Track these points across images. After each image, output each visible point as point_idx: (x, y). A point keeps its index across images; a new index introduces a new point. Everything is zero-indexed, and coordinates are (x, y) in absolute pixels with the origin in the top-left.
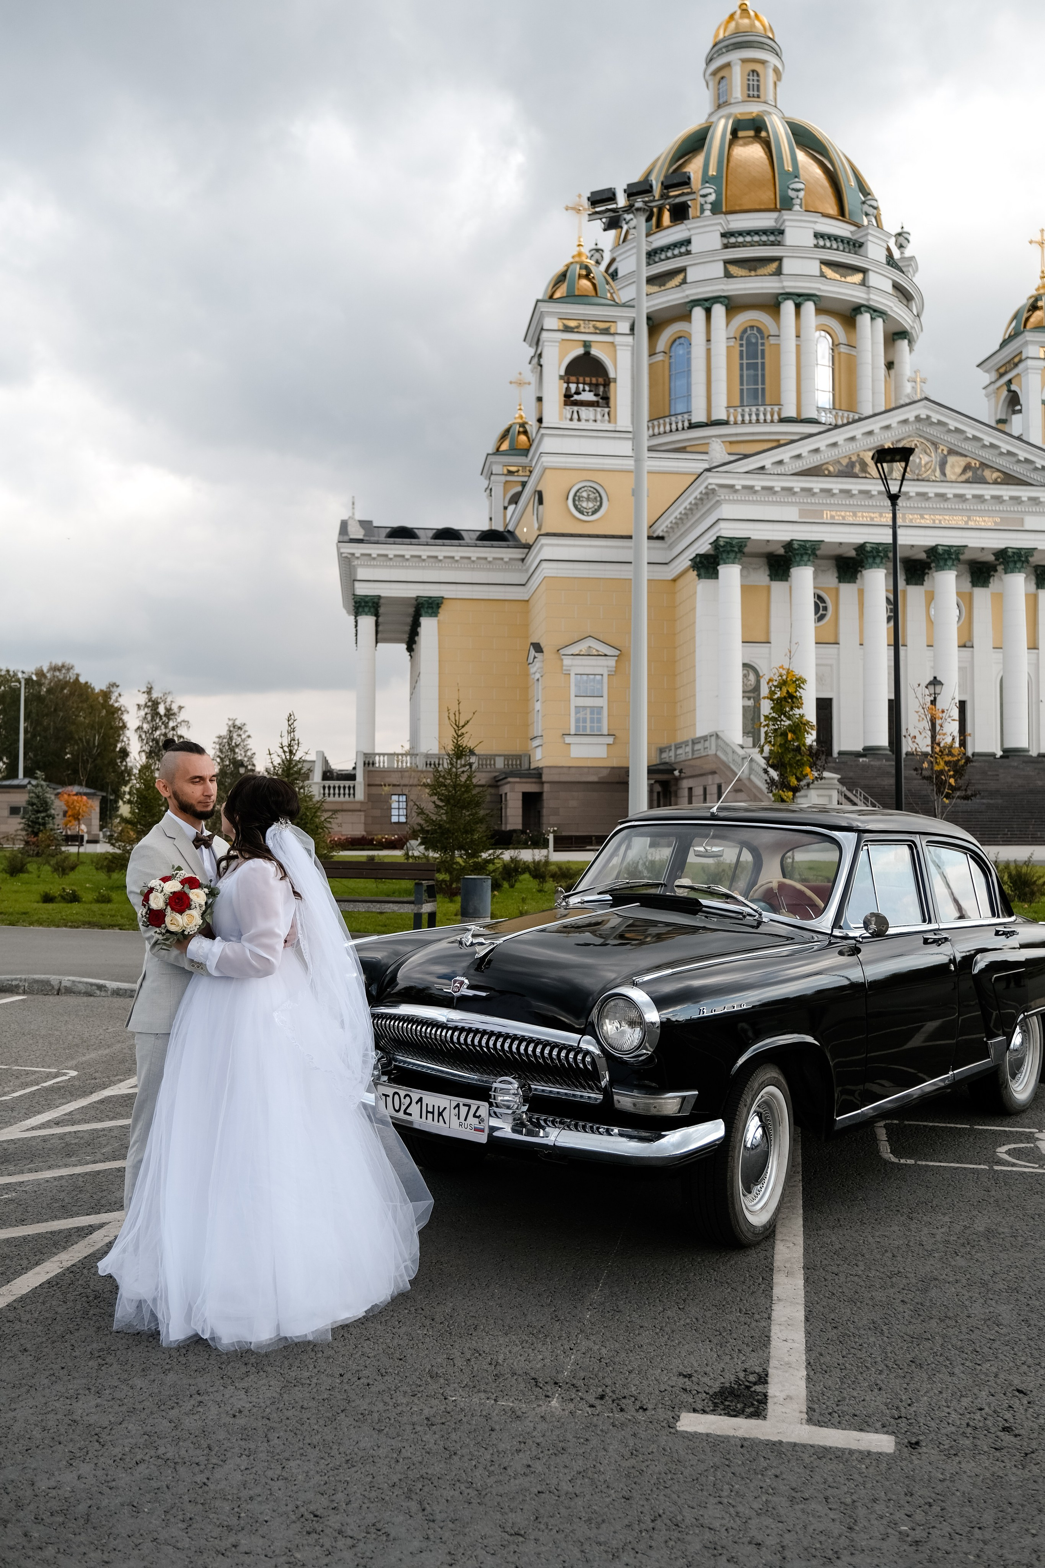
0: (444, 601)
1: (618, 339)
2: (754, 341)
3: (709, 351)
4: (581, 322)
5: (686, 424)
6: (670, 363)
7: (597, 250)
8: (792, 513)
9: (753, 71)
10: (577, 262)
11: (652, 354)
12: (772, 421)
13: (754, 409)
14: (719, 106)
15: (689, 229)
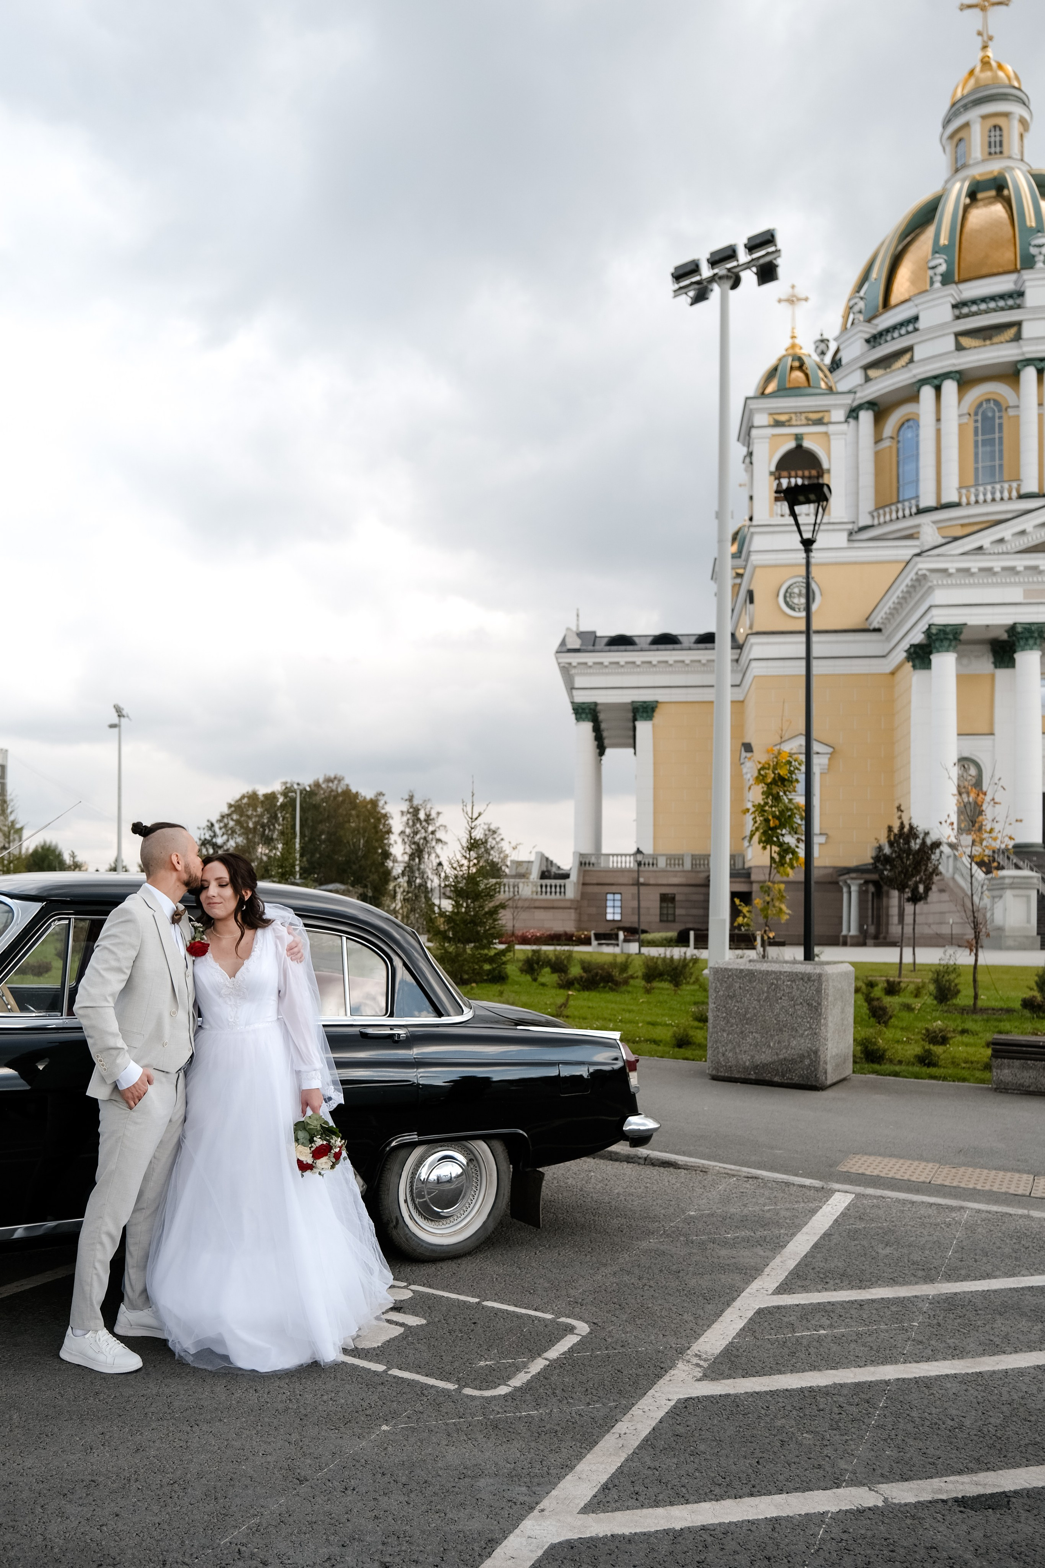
0: (659, 705)
1: (831, 428)
2: (990, 414)
3: (938, 432)
4: (793, 416)
5: (914, 510)
6: (898, 450)
7: (822, 341)
8: (1015, 594)
9: (995, 127)
10: (789, 355)
11: (878, 440)
12: (1010, 499)
13: (989, 488)
14: (957, 171)
15: (916, 306)
